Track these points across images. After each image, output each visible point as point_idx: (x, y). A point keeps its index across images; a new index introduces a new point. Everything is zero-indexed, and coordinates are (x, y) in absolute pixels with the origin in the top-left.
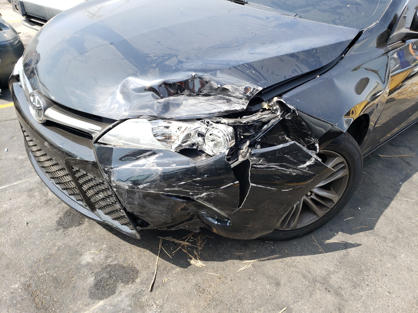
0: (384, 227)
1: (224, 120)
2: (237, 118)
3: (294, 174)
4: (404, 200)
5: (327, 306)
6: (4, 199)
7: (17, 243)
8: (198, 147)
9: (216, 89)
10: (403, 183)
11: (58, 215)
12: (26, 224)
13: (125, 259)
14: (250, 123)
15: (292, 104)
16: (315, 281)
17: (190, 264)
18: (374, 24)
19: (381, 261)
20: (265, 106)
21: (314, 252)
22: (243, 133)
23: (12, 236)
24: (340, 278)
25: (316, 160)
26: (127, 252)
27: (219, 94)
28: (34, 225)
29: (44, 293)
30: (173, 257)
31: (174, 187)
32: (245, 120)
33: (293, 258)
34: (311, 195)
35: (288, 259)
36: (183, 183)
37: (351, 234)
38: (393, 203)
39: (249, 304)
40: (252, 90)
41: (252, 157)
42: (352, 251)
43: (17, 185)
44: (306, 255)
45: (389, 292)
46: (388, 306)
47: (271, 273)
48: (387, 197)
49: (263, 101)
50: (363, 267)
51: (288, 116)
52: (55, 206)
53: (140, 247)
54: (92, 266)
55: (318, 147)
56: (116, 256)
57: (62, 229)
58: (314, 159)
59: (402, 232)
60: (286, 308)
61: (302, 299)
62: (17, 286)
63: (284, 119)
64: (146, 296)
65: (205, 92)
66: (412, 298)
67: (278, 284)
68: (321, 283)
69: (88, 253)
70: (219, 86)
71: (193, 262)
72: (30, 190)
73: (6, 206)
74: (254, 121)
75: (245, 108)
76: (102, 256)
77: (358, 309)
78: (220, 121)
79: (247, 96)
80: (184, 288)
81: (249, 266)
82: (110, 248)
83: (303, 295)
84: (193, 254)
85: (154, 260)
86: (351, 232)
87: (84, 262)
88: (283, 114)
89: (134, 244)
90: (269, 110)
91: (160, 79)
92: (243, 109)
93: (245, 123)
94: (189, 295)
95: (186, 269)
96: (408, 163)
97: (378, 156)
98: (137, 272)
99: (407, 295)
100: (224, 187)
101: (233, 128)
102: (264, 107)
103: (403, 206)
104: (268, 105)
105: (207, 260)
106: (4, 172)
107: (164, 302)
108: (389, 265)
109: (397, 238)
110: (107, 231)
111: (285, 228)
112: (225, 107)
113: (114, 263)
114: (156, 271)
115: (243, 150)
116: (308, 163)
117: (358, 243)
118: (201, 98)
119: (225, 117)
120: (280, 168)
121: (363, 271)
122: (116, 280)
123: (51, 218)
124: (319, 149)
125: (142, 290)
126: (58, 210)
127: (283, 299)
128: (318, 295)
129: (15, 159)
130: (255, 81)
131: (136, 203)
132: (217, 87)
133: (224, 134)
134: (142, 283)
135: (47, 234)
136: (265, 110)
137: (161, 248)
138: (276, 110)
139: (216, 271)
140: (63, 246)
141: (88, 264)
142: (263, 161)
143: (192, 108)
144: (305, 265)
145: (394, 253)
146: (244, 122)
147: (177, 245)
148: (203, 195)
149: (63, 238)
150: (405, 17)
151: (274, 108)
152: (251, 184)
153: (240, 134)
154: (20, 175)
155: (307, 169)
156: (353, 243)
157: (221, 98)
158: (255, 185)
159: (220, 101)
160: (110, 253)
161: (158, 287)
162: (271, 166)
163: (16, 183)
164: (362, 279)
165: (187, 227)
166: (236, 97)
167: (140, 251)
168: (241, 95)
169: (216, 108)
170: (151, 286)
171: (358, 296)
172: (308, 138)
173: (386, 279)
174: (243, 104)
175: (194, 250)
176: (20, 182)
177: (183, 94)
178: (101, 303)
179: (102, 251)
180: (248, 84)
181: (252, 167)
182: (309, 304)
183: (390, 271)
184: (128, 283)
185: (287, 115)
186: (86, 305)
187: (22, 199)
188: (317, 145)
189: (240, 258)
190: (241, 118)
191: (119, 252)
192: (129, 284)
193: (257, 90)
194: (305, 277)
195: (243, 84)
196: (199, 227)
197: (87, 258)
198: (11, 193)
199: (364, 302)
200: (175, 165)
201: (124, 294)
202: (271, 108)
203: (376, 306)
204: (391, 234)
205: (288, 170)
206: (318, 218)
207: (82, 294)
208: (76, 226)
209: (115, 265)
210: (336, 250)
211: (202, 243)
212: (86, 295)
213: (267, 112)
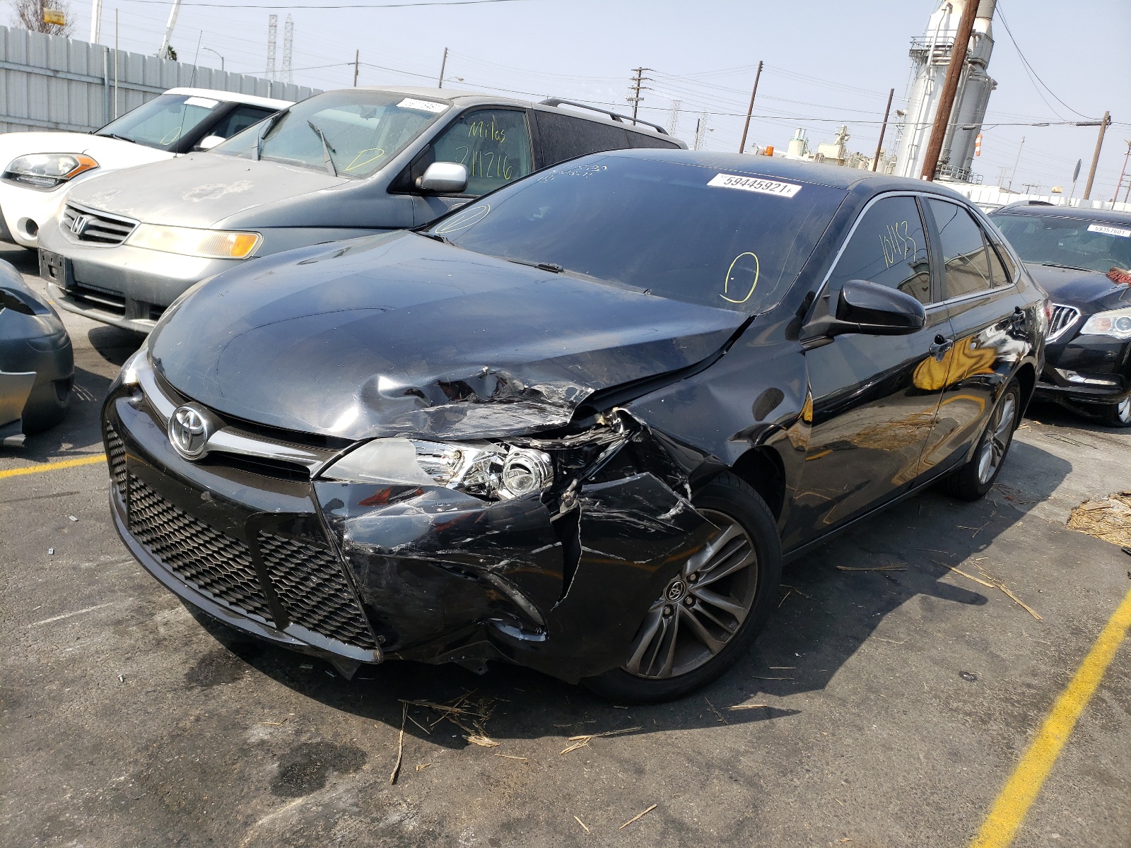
0: (844, 684)
1: (536, 443)
2: (556, 439)
3: (653, 531)
4: (882, 641)
5: (733, 802)
6: (63, 638)
7: (108, 712)
8: (489, 492)
9: (521, 392)
10: (883, 614)
11: (187, 665)
12: (122, 680)
13: (336, 735)
14: (577, 446)
15: (640, 416)
16: (709, 766)
17: (467, 743)
18: (774, 306)
19: (833, 735)
20: (601, 420)
21: (709, 722)
22: (567, 464)
23: (95, 700)
24: (757, 762)
25: (685, 505)
26: (339, 723)
27: (526, 400)
28: (137, 682)
29: (180, 788)
30: (431, 732)
31: (454, 548)
32: (568, 441)
33: (668, 732)
34: (694, 603)
35: (660, 735)
36: (469, 540)
37: (780, 695)
38: (864, 647)
39: (585, 802)
40: (578, 392)
41: (582, 498)
42: (781, 722)
43: (88, 613)
44: (693, 728)
45: (846, 781)
46: (845, 801)
47: (626, 755)
48: (851, 637)
49: (596, 412)
50: (800, 744)
51: (637, 437)
52: (176, 649)
53: (363, 716)
54: (271, 746)
55: (689, 491)
56: (317, 729)
57: (199, 688)
58: (682, 505)
59: (877, 692)
60: (655, 805)
61: (685, 793)
62: (122, 778)
63: (631, 443)
64: (386, 791)
65: (503, 396)
66: (889, 790)
67: (640, 771)
68: (722, 769)
69: (260, 725)
70: (526, 387)
71: (472, 739)
72: (119, 622)
73: (71, 649)
74: (584, 443)
75: (568, 421)
76: (290, 729)
77: (789, 806)
78: (529, 444)
79: (571, 402)
80: (459, 779)
81: (583, 745)
82: (304, 718)
83: (687, 788)
84: (472, 727)
85: (396, 736)
86: (781, 691)
87: (253, 740)
88: (628, 435)
89: (351, 712)
90: (606, 426)
91: (430, 376)
92: (566, 423)
93: (569, 446)
94: (470, 788)
95: (460, 751)
96: (894, 581)
97: (838, 569)
98: (364, 755)
99: (880, 785)
100: (537, 550)
101: (550, 454)
102: (598, 422)
103: (880, 650)
104: (605, 419)
105: (501, 738)
106: (55, 591)
107: (422, 799)
108: (849, 741)
109: (864, 700)
110: (294, 691)
111: (649, 675)
112: (535, 420)
113: (314, 741)
114: (400, 753)
115: (568, 493)
116: (673, 512)
117: (793, 708)
118: (498, 407)
119: (535, 436)
120: (628, 519)
121: (801, 750)
122: (324, 767)
123: (172, 669)
124: (691, 493)
125: (376, 782)
126: (184, 657)
127: (650, 792)
128: (716, 786)
129: (74, 568)
130: (582, 380)
131: (384, 583)
132: (522, 389)
133: (536, 464)
134: (374, 771)
135: (169, 696)
136: (600, 426)
137: (407, 718)
138: (618, 425)
139: (519, 753)
140: (207, 715)
141: (262, 743)
142: (600, 505)
143: (483, 421)
144: (691, 743)
145: (859, 722)
146: (568, 444)
147: (438, 714)
148: (502, 563)
149: (203, 703)
150: (826, 299)
151: (615, 422)
152: (583, 548)
153: (560, 467)
154: (89, 597)
155: (673, 521)
156: (784, 708)
157: (530, 407)
158: (590, 550)
159: (527, 411)
160: (304, 726)
161: (408, 777)
162: (615, 514)
163: (84, 611)
164: (797, 761)
165: (463, 657)
166: (553, 404)
167: (365, 723)
168: (561, 401)
169: (521, 422)
170: (393, 775)
171: (789, 787)
172: (672, 475)
173: (842, 761)
174: (565, 415)
175: (472, 722)
176: (92, 608)
177: (466, 401)
178: (299, 801)
179: (287, 723)
180: (572, 385)
181: (583, 515)
182: (698, 800)
183: (850, 749)
184: (346, 771)
185: (635, 436)
186: (268, 805)
187: (105, 638)
188: (687, 486)
189: (566, 733)
190: (562, 438)
191: (322, 724)
192: (350, 773)
193: (587, 393)
194: (690, 760)
195: (563, 383)
196: (487, 660)
197: (259, 733)
198: (76, 628)
199: (799, 796)
200: (456, 509)
201: (341, 789)
202: (610, 423)
203: (823, 801)
204: (855, 694)
205: (641, 523)
206: (712, 656)
207: (259, 790)
208: (227, 683)
209: (318, 744)
210: (750, 720)
211: (487, 710)
212: (265, 789)
213: (603, 430)
